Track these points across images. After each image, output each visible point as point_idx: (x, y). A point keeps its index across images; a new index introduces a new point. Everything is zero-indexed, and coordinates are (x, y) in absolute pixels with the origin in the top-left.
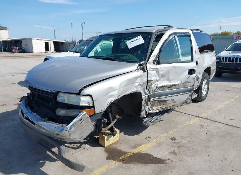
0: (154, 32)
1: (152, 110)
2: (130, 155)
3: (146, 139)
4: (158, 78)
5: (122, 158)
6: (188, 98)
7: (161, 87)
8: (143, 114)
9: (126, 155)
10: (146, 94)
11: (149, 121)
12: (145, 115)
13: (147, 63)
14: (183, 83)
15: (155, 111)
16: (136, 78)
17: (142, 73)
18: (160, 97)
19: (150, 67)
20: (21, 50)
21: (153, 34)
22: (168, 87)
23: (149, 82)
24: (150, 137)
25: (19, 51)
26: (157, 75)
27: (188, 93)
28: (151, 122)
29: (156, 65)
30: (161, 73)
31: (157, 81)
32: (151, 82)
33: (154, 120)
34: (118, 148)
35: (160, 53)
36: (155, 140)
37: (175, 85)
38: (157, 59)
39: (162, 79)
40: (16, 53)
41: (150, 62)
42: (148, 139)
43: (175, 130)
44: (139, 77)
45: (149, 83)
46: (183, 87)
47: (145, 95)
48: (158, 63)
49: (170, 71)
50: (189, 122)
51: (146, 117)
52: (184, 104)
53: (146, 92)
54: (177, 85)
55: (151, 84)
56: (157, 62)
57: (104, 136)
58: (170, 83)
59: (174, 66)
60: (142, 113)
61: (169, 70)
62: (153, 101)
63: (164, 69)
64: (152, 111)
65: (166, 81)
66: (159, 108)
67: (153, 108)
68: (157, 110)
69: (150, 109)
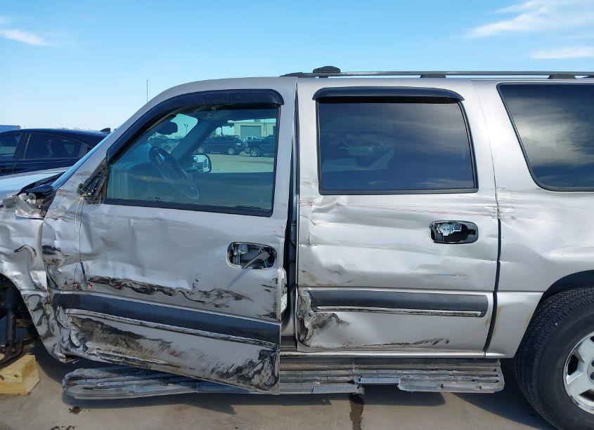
1: (81, 349)
6: (252, 364)
10: (37, 288)
12: (61, 354)
14: (206, 294)
22: (133, 289)
23: (44, 253)
28: (91, 386)
30: (97, 231)
31: (82, 257)
32: (52, 254)
33: (106, 384)
41: (67, 191)
45: (46, 257)
46: (212, 307)
47: (35, 290)
53: (36, 281)
54: (172, 290)
55: (56, 262)
61: (133, 230)
62: (83, 320)
64: (79, 352)
68: (103, 354)
69: (75, 341)
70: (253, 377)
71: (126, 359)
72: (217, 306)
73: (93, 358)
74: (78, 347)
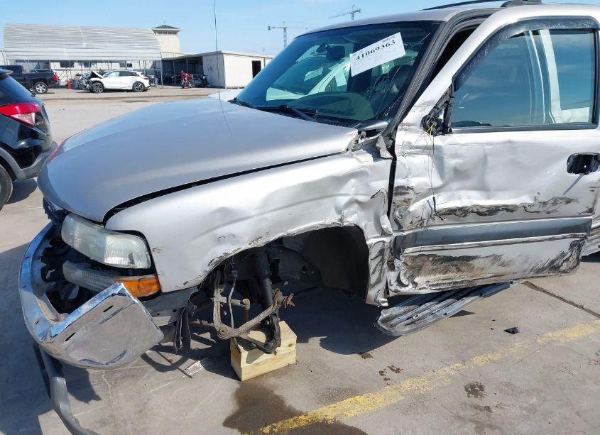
0: (447, 19)
1: (411, 286)
2: (302, 424)
3: (381, 373)
4: (437, 182)
5: (271, 431)
6: (563, 254)
7: (451, 212)
8: (375, 294)
9: (291, 420)
10: (384, 233)
11: (401, 318)
12: (383, 299)
13: (396, 128)
14: (545, 204)
15: (424, 288)
16: (340, 180)
17: (365, 164)
18: (446, 246)
19: (409, 143)
20: (199, 82)
21: (442, 26)
22: (479, 213)
23: (396, 194)
24: (398, 371)
25: (196, 82)
26: (435, 171)
27: (564, 238)
28: (410, 321)
29: (432, 137)
30: (451, 162)
31: (435, 190)
32: (404, 194)
33: (419, 315)
34: (276, 393)
35: (454, 94)
36: (407, 384)
37: (507, 209)
38: (437, 115)
39: (455, 185)
40: (188, 86)
41: (409, 125)
42: (389, 374)
43: (497, 357)
44: (353, 175)
45: (396, 199)
46: (544, 215)
47: (381, 236)
48: (444, 129)
49: (489, 159)
50: (558, 334)
51: (386, 304)
52: (545, 273)
53: (384, 226)
54: (516, 206)
55: (408, 202)
56: (437, 124)
57: (241, 348)
58: (489, 198)
59: (510, 142)
60: (372, 293)
61: (485, 157)
62: (416, 257)
63: (463, 151)
64: (409, 289)
65: (474, 194)
66: (440, 282)
67: (416, 280)
68: (433, 285)
69: (404, 281)
70: (562, 265)
71: (455, 283)
72: (548, 213)
73: (424, 292)
74: (407, 286)
